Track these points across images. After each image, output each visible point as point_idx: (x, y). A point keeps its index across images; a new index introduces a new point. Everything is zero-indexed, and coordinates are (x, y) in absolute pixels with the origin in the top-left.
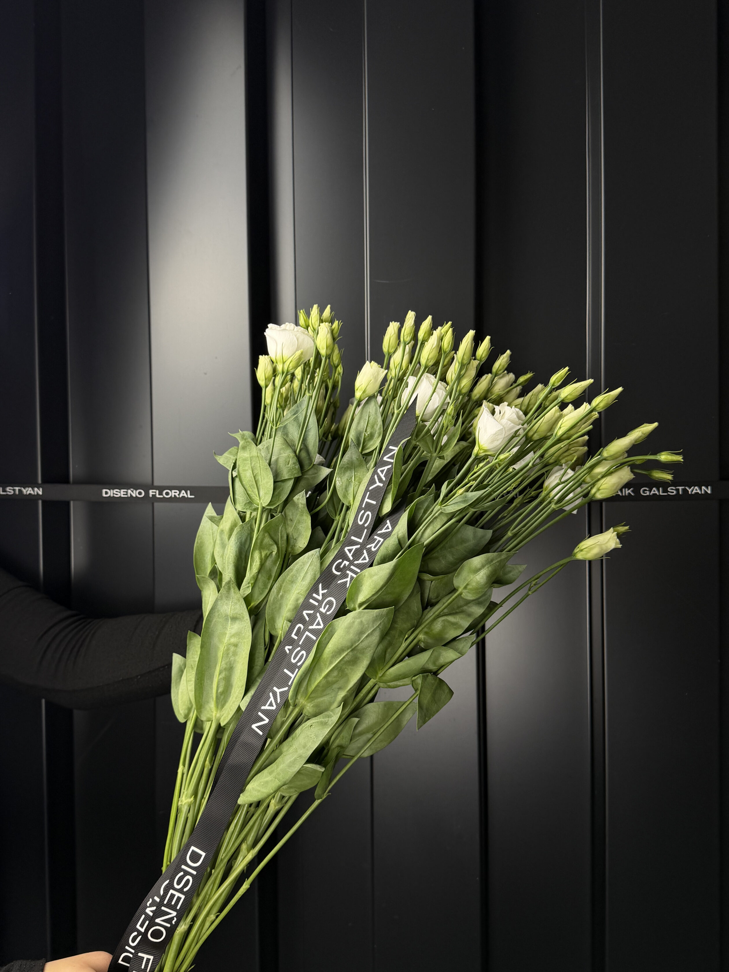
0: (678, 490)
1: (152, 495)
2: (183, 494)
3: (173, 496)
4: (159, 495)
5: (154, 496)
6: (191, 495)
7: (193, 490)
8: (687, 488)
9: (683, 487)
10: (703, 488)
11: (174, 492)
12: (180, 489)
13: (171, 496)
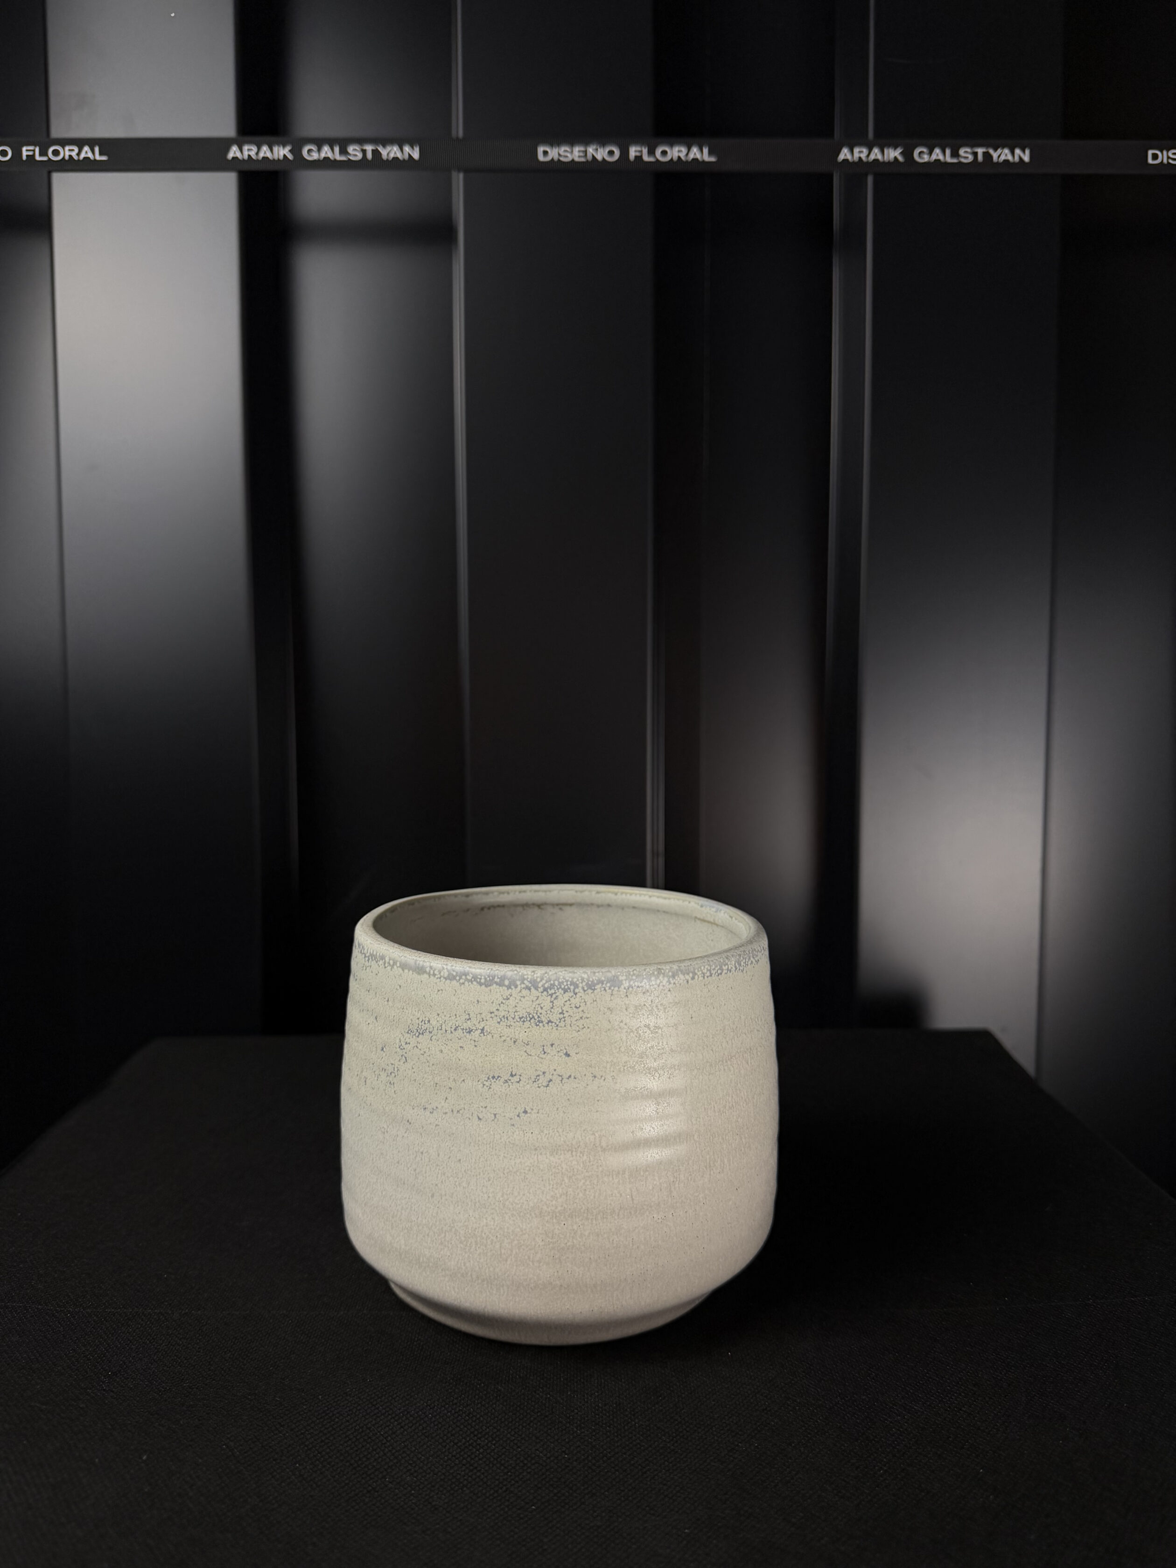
0: (975, 154)
1: (27, 156)
2: (86, 152)
3: (67, 158)
4: (41, 155)
5: (31, 158)
6: (101, 154)
7: (105, 144)
8: (991, 151)
9: (984, 150)
10: (1018, 151)
11: (70, 150)
12: (80, 143)
13: (64, 158)
